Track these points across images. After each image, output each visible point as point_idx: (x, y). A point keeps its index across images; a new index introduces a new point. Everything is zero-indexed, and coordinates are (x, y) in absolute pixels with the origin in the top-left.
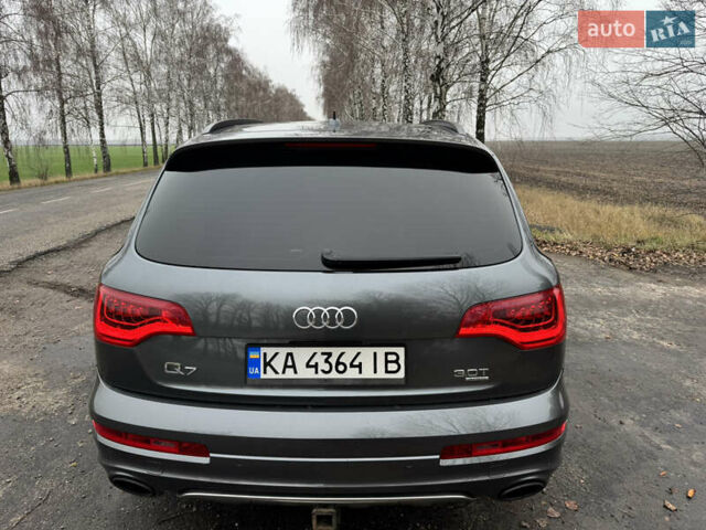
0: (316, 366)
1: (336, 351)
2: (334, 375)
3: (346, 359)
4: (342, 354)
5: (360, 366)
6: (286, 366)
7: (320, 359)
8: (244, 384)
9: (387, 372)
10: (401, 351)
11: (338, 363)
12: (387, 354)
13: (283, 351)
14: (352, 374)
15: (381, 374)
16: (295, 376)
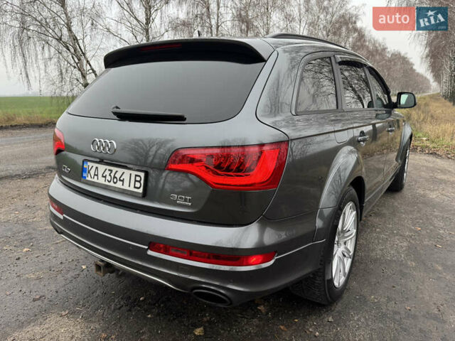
0: (105, 177)
1: (114, 169)
2: (112, 184)
3: (118, 176)
4: (117, 172)
5: (123, 181)
6: (95, 175)
7: (107, 173)
8: (79, 181)
9: (135, 187)
10: (142, 175)
11: (115, 177)
12: (136, 176)
13: (95, 165)
14: (119, 185)
15: (132, 188)
16: (97, 181)
